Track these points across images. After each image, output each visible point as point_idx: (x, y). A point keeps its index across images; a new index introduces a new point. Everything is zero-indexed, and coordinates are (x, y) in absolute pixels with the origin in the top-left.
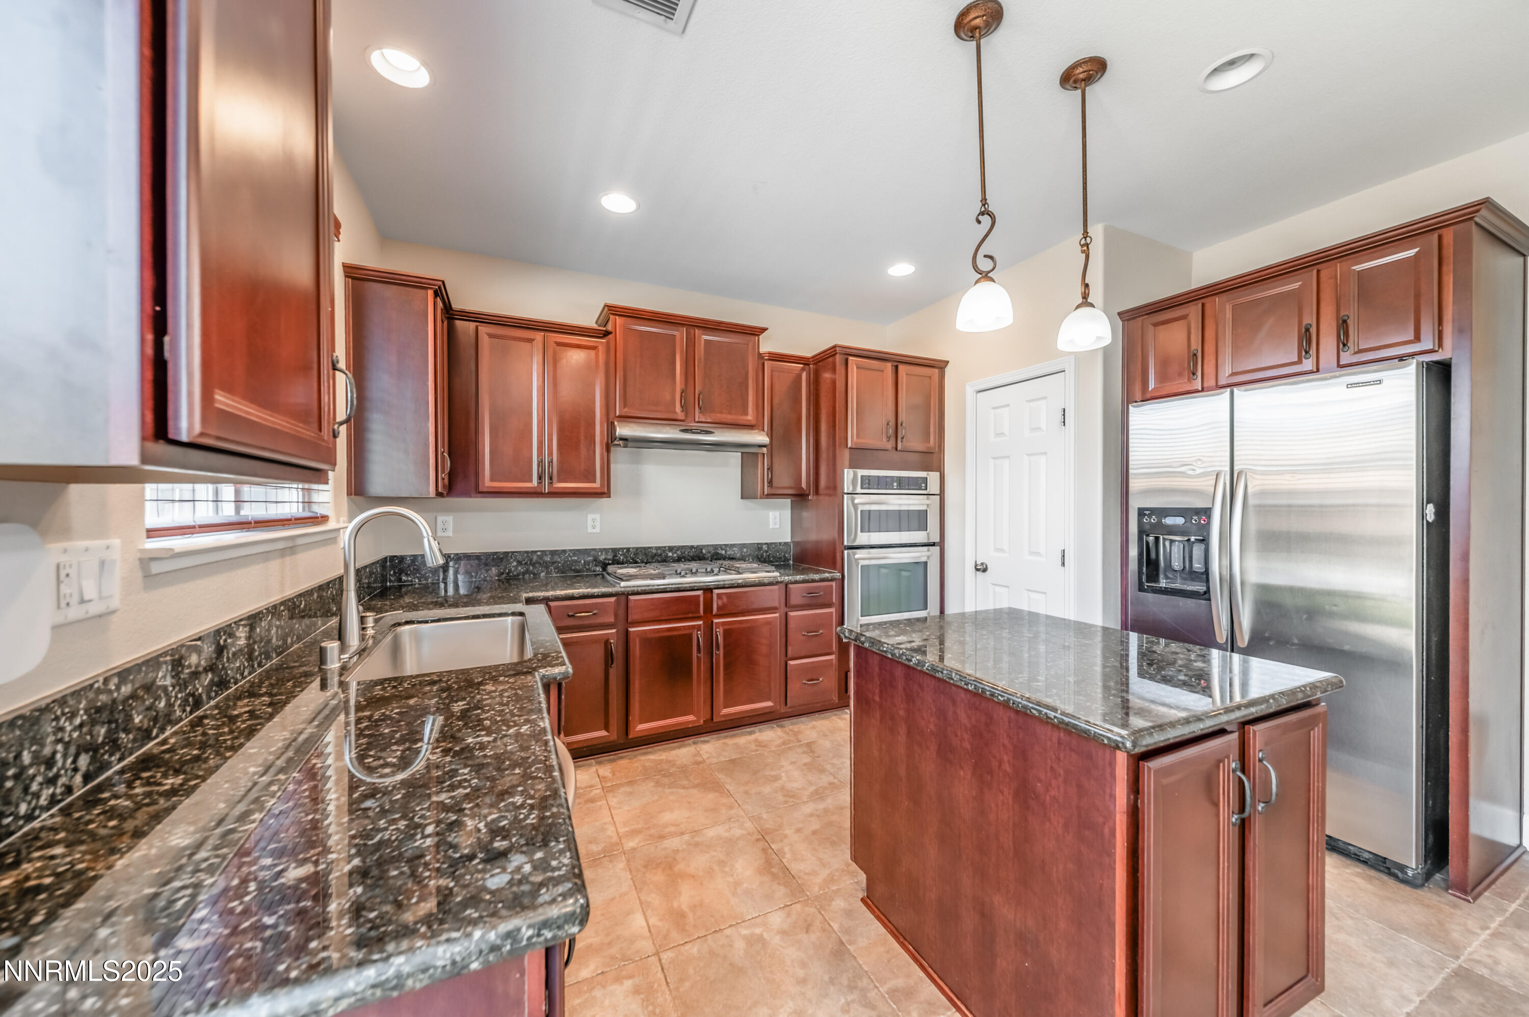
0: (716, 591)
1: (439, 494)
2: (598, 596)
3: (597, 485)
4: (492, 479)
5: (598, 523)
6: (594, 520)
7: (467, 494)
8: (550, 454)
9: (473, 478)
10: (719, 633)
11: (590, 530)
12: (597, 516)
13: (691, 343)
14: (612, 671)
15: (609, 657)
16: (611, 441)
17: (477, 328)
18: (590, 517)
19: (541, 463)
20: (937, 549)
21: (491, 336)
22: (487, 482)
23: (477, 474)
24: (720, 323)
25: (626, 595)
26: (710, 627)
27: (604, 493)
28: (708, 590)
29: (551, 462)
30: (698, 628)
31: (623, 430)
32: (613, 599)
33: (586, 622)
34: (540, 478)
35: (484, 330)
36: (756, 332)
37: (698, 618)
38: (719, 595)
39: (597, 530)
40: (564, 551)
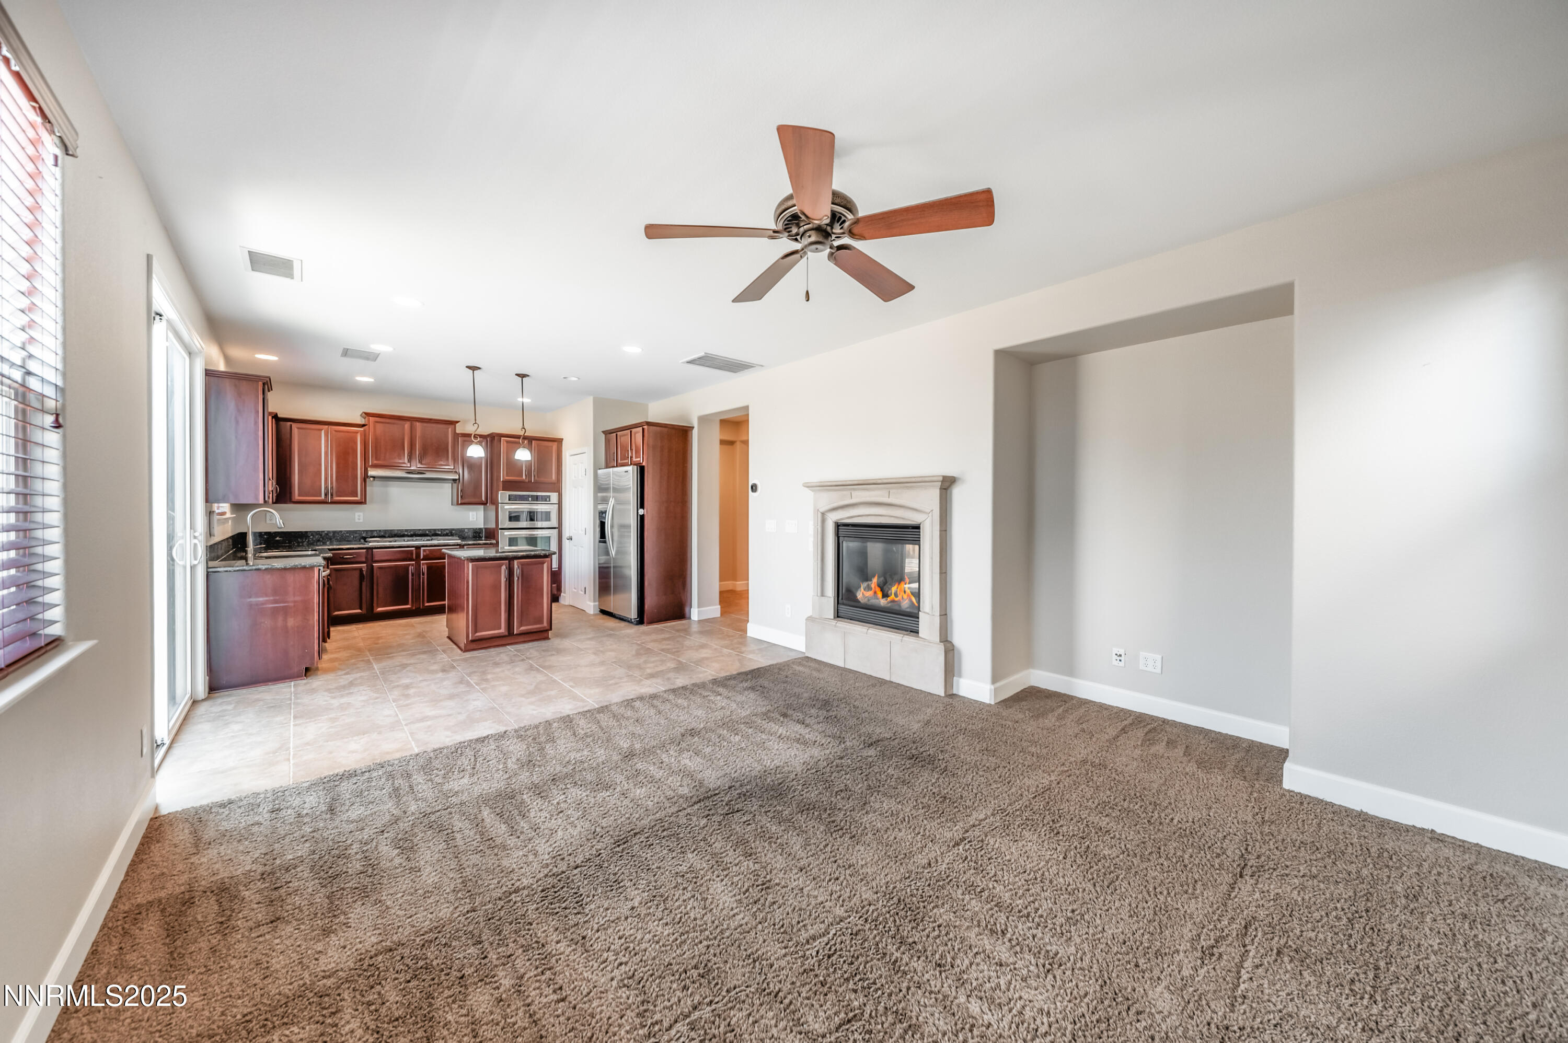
0: (422, 548)
1: (273, 503)
2: (356, 549)
3: (358, 498)
4: (299, 495)
5: (362, 518)
6: (359, 516)
7: (285, 502)
8: (332, 483)
9: (288, 495)
10: (424, 568)
11: (357, 521)
12: (361, 514)
13: (412, 429)
14: (364, 584)
15: (362, 577)
16: (366, 477)
17: (291, 426)
18: (357, 514)
19: (326, 488)
20: (556, 531)
21: (298, 428)
22: (296, 497)
23: (291, 493)
24: (431, 419)
25: (372, 548)
26: (418, 565)
27: (363, 502)
28: (418, 548)
29: (332, 488)
30: (412, 565)
31: (372, 472)
32: (364, 551)
33: (349, 560)
34: (326, 495)
35: (294, 426)
36: (453, 423)
37: (413, 560)
38: (424, 550)
39: (361, 521)
40: (341, 531)
